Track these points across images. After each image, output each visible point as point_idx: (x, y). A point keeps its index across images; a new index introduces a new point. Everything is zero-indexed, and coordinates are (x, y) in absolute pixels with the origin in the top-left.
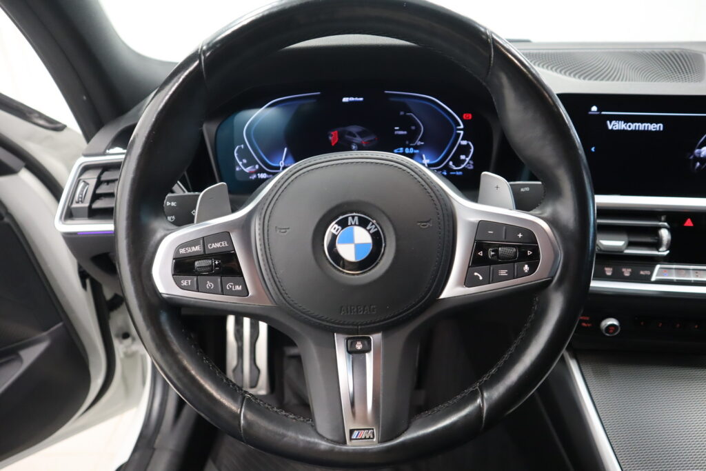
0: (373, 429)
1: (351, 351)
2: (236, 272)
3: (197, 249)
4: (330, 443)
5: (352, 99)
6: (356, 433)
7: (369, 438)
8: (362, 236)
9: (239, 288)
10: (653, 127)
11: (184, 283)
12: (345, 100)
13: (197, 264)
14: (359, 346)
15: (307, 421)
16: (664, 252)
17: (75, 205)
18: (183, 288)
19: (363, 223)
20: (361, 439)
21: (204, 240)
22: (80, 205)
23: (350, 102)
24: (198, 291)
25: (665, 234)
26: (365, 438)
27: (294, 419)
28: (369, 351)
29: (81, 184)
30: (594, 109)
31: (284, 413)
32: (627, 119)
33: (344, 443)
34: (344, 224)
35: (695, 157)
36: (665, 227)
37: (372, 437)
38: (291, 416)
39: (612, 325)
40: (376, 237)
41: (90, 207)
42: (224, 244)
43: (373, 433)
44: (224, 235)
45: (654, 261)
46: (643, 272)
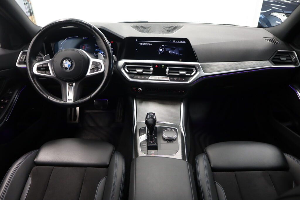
1: (69, 86)
2: (49, 70)
3: (41, 66)
4: (64, 102)
5: (85, 38)
7: (71, 101)
8: (69, 63)
9: (49, 73)
10: (150, 44)
11: (39, 72)
12: (84, 38)
13: (41, 69)
14: (71, 85)
16: (151, 73)
17: (21, 61)
18: (38, 73)
19: (69, 61)
21: (43, 64)
22: (22, 61)
23: (85, 39)
24: (41, 73)
25: (152, 69)
28: (72, 86)
29: (22, 56)
30: (137, 40)
32: (144, 43)
33: (67, 102)
34: (66, 61)
35: (159, 51)
36: (152, 67)
39: (140, 90)
40: (71, 63)
41: (24, 61)
42: (46, 65)
44: (47, 64)
45: (149, 75)
46: (147, 77)
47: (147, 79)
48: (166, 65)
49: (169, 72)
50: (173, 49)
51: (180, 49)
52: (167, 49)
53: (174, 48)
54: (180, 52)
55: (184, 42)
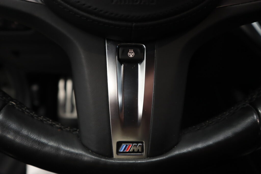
0: (142, 143)
1: (122, 60)
4: (93, 155)
6: (124, 146)
7: (138, 152)
14: (131, 55)
15: (74, 131)
20: (129, 152)
26: (133, 152)
27: (60, 128)
31: (50, 122)
37: (140, 150)
38: (57, 126)
43: (143, 146)
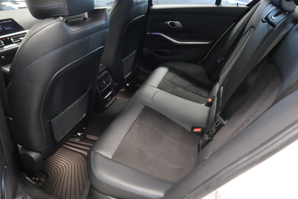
36: (2, 41)
39: (3, 57)
45: (3, 46)
46: (3, 48)
47: (4, 49)
48: (10, 37)
49: (14, 41)
50: (7, 27)
51: (11, 26)
52: (4, 27)
53: (7, 25)
54: (12, 27)
55: (11, 21)
